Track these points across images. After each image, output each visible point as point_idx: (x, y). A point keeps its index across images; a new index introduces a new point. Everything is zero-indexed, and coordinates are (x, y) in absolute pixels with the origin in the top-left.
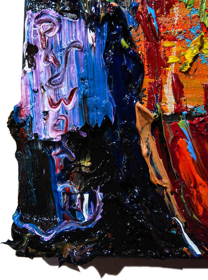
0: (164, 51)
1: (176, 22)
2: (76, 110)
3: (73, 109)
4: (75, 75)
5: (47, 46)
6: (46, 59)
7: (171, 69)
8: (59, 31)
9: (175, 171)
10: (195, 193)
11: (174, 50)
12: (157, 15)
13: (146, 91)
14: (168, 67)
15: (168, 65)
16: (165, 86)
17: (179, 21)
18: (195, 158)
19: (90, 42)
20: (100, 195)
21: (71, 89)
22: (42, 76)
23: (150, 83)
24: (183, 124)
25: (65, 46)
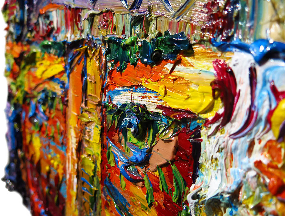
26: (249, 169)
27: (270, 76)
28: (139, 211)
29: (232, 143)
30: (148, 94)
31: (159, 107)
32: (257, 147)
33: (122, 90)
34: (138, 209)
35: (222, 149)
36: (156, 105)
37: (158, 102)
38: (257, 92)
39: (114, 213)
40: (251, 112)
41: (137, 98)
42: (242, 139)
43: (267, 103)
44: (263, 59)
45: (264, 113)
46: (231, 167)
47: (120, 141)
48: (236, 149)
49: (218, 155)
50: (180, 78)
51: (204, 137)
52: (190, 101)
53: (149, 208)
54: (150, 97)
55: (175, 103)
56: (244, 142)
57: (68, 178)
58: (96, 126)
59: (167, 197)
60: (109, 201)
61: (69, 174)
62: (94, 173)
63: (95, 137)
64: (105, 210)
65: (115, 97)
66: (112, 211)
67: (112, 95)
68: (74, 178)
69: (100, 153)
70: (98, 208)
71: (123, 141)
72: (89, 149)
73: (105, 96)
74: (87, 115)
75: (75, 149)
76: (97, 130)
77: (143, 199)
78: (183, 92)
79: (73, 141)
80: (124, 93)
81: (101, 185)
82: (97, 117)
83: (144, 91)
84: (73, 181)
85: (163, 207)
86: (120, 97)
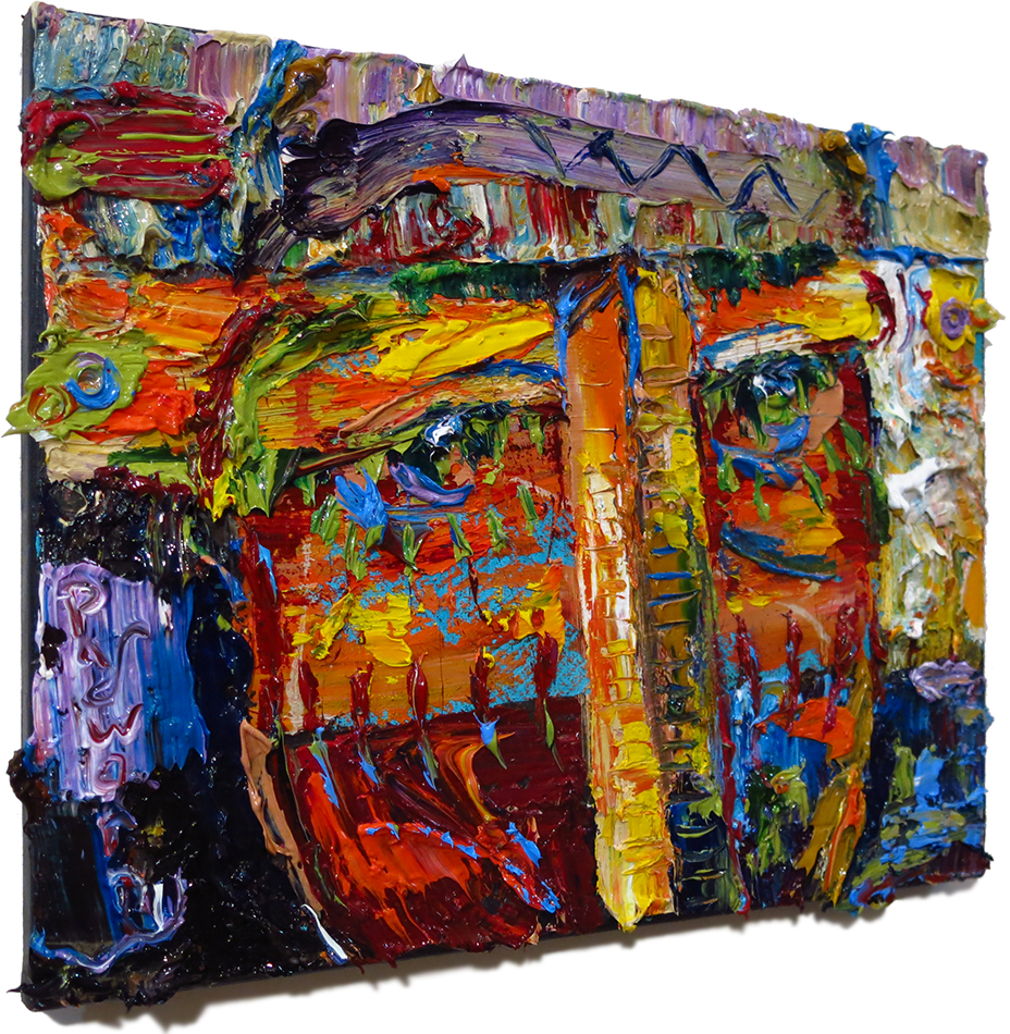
0: (286, 625)
1: (306, 571)
2: (141, 743)
3: (135, 742)
4: (137, 682)
5: (84, 632)
6: (83, 655)
7: (297, 656)
8: (108, 605)
9: (305, 828)
10: (338, 860)
11: (303, 620)
12: (275, 560)
13: (257, 696)
14: (292, 652)
15: (292, 649)
16: (288, 685)
17: (312, 569)
19: (163, 621)
20: (182, 885)
21: (132, 706)
22: (76, 684)
23: (262, 682)
24: (317, 748)
25: (118, 632)
26: (923, 376)
27: (915, 279)
28: (802, 537)
29: (900, 357)
30: (786, 332)
31: (805, 347)
32: (917, 353)
33: (732, 340)
34: (800, 534)
35: (892, 369)
36: (800, 345)
37: (804, 339)
38: (907, 297)
39: (750, 589)
41: (768, 343)
42: (906, 351)
44: (906, 265)
45: (918, 315)
47: (744, 432)
48: (903, 363)
49: (889, 379)
51: (870, 366)
52: (848, 324)
53: (823, 513)
54: (789, 337)
55: (829, 333)
56: (907, 354)
57: (586, 625)
58: (678, 431)
59: (842, 477)
60: (735, 573)
61: (589, 608)
62: (688, 538)
63: (679, 456)
64: (729, 603)
65: (720, 355)
66: (746, 590)
67: (712, 353)
68: (613, 604)
69: (696, 483)
70: (708, 614)
71: (751, 429)
72: (667, 491)
73: (695, 358)
74: (652, 416)
75: (611, 521)
76: (682, 439)
77: (808, 510)
78: (836, 316)
79: (600, 503)
80: (740, 342)
81: (708, 555)
82: (680, 410)
83: (778, 330)
84: (613, 615)
85: (839, 496)
86: (729, 354)
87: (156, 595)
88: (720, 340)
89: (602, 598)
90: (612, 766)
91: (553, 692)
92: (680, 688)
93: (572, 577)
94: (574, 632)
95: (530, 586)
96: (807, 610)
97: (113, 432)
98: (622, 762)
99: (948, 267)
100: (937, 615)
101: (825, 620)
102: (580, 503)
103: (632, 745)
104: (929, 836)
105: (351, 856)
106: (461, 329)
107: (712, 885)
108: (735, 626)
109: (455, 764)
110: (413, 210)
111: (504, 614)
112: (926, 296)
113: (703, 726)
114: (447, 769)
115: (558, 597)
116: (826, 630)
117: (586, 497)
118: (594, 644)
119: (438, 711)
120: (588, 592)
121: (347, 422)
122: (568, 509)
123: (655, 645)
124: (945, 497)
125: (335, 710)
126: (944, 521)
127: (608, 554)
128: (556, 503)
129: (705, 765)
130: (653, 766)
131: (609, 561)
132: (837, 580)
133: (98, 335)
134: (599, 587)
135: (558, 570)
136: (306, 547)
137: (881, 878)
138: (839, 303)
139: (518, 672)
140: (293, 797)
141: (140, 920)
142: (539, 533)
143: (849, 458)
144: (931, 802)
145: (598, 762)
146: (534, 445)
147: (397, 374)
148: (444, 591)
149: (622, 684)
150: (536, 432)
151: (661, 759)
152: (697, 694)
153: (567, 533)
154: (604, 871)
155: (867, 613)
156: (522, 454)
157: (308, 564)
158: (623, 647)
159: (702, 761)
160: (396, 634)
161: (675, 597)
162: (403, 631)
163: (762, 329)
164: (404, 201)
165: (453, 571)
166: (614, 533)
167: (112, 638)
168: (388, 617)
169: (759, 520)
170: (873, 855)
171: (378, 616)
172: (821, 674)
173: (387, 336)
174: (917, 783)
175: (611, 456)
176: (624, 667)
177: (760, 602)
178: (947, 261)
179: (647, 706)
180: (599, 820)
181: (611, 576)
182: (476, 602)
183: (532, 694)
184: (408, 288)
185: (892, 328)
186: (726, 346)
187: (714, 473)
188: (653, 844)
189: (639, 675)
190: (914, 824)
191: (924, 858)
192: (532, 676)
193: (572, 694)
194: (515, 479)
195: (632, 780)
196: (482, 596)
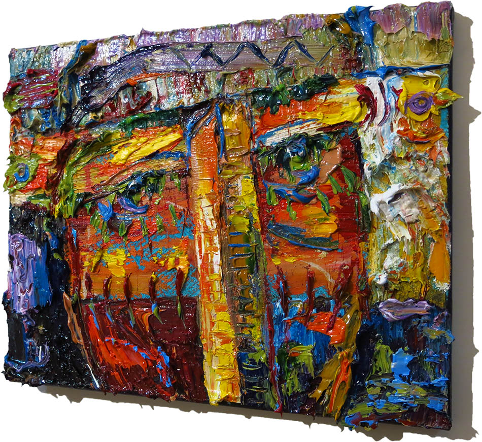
0: (82, 258)
1: (88, 239)
3: (31, 295)
4: (32, 275)
5: (18, 257)
6: (18, 264)
7: (85, 270)
8: (23, 248)
9: (87, 335)
10: (98, 349)
11: (88, 257)
12: (78, 234)
13: (72, 284)
14: (83, 268)
16: (82, 281)
17: (90, 238)
18: (98, 328)
19: (39, 255)
20: (47, 347)
21: (30, 283)
22: (17, 274)
23: (74, 279)
24: (91, 306)
25: (26, 257)
26: (395, 138)
27: (391, 84)
28: (317, 228)
29: (380, 129)
30: (308, 123)
31: (318, 130)
32: (395, 125)
33: (275, 131)
34: (315, 227)
35: (375, 136)
36: (316, 129)
37: (317, 126)
38: (386, 95)
39: (285, 254)
40: (386, 107)
41: (295, 130)
42: (386, 124)
43: (393, 98)
44: (384, 78)
45: (393, 104)
46: (384, 145)
47: (281, 176)
48: (384, 131)
49: (374, 141)
50: (333, 102)
51: (361, 136)
52: (345, 115)
53: (328, 215)
54: (308, 126)
55: (333, 121)
56: (387, 125)
57: (199, 266)
58: (245, 177)
59: (343, 196)
60: (276, 246)
61: (201, 259)
62: (250, 228)
63: (246, 189)
64: (273, 260)
65: (268, 139)
66: (283, 254)
67: (264, 139)
68: (212, 257)
69: (255, 202)
70: (261, 265)
71: (286, 174)
72: (238, 206)
73: (254, 142)
74: (230, 171)
75: (211, 220)
76: (247, 181)
77: (319, 214)
78: (337, 112)
79: (205, 212)
80: (279, 132)
81: (261, 236)
82: (245, 167)
83: (301, 123)
84: (212, 262)
85: (341, 207)
86: (274, 138)
87: (36, 245)
88: (268, 131)
89: (207, 254)
90: (211, 330)
91: (184, 294)
92: (245, 299)
93: (193, 245)
94: (194, 268)
95: (174, 247)
96: (320, 265)
97: (28, 189)
98: (215, 329)
99: (414, 73)
100: (407, 273)
101: (332, 272)
102: (197, 212)
103: (220, 322)
104: (401, 397)
105: (103, 349)
106: (145, 141)
107: (261, 395)
108: (276, 271)
109: (142, 319)
110: (126, 95)
111: (163, 259)
112: (397, 93)
113: (258, 317)
114: (139, 320)
115: (186, 253)
116: (332, 277)
117: (200, 209)
118: (203, 274)
119: (136, 297)
120: (200, 251)
121: (102, 181)
122: (191, 214)
123: (232, 277)
124: (411, 206)
125: (97, 292)
126: (410, 219)
127: (209, 235)
128: (186, 213)
129: (258, 337)
130: (231, 333)
131: (210, 238)
132: (340, 251)
133: (25, 157)
134: (205, 249)
135: (187, 241)
136: (89, 230)
137: (368, 414)
138: (340, 105)
139: (169, 284)
140: (84, 323)
141: (35, 357)
142: (179, 225)
143: (346, 186)
144: (404, 379)
145: (204, 327)
146: (176, 187)
147: (120, 162)
148: (139, 249)
149: (215, 294)
150: (177, 181)
151: (236, 331)
152: (255, 302)
153: (191, 225)
154: (208, 377)
155: (359, 270)
156: (171, 191)
157: (89, 236)
158: (217, 277)
159: (257, 334)
160: (120, 264)
161: (242, 255)
162: (122, 264)
163: (292, 123)
164: (121, 92)
165: (142, 240)
166: (212, 225)
167: (25, 260)
168: (117, 258)
169: (290, 219)
170: (362, 400)
171: (113, 257)
172: (329, 299)
173: (117, 147)
174: (392, 366)
175: (211, 191)
176: (217, 286)
177: (291, 260)
178: (413, 70)
179: (229, 306)
180: (205, 353)
181: (211, 244)
182: (151, 253)
183: (175, 294)
184: (125, 126)
185: (374, 114)
186: (271, 135)
187: (264, 197)
188: (230, 369)
189: (224, 290)
190: (392, 389)
191: (399, 410)
192: (175, 286)
193: (193, 296)
194: (168, 202)
195: (221, 338)
196: (154, 252)
